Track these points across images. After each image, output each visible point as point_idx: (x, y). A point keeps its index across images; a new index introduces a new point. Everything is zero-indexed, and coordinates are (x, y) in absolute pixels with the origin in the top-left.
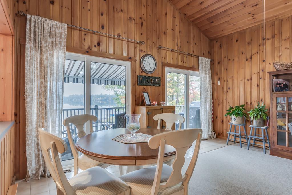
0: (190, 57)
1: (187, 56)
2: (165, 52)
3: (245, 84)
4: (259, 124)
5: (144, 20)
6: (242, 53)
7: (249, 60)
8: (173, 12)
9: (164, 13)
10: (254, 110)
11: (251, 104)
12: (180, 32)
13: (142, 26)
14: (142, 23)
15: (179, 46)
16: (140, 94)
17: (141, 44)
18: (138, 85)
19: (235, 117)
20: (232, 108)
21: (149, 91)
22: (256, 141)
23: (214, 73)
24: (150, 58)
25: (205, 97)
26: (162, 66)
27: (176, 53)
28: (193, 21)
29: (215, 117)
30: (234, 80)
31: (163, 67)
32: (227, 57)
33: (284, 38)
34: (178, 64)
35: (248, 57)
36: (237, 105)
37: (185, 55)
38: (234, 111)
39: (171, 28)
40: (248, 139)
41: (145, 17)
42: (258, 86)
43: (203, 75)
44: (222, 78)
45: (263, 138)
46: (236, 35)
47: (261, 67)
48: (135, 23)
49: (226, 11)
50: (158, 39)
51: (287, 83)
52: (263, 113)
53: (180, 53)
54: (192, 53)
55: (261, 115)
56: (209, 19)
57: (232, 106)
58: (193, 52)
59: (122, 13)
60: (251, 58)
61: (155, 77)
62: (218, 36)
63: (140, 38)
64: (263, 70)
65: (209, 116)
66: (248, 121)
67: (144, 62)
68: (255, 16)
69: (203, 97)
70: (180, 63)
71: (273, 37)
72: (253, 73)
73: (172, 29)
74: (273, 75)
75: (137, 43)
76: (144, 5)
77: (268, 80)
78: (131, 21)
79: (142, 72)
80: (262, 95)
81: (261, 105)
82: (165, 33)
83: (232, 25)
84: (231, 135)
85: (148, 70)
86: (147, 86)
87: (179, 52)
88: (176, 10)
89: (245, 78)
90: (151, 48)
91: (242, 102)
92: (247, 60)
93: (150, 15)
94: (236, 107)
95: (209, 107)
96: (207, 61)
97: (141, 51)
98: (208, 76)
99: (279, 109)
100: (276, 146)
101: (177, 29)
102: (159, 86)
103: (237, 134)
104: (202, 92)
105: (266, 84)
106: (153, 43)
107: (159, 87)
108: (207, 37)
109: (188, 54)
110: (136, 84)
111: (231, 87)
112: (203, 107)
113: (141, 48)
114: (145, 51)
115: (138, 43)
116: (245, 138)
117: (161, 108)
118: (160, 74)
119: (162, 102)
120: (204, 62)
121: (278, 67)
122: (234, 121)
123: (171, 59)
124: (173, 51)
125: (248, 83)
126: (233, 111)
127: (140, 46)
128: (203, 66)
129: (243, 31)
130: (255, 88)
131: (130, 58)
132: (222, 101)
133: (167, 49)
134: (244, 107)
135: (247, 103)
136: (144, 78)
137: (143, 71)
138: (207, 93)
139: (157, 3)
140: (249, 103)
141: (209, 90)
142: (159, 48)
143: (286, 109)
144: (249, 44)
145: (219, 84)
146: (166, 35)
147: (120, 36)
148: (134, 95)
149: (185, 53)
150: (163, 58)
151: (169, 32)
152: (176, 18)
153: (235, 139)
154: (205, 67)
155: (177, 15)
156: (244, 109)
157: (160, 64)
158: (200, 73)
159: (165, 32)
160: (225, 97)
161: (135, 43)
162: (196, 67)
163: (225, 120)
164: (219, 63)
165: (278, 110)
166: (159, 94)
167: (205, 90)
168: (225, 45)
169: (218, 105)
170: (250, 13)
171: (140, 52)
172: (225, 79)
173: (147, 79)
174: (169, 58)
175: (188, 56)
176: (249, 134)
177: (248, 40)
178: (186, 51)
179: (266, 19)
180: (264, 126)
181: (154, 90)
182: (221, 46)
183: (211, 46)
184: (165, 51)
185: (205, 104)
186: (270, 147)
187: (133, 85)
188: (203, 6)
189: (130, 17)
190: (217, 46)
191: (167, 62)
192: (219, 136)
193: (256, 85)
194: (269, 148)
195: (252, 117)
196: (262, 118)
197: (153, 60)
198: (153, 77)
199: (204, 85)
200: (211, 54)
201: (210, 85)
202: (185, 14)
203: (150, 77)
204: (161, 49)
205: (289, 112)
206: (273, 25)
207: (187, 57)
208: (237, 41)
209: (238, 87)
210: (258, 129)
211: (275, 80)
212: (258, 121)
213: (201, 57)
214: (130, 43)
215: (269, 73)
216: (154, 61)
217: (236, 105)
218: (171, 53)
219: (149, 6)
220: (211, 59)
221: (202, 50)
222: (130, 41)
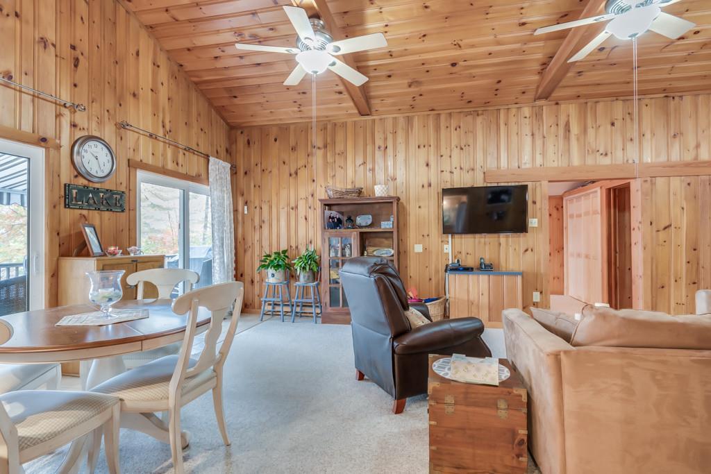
0: (191, 154)
1: (185, 152)
2: (137, 137)
3: (288, 215)
4: (308, 279)
5: (82, 54)
6: (284, 163)
7: (294, 175)
8: (155, 54)
9: (132, 51)
10: (301, 258)
11: (297, 247)
12: (169, 99)
13: (76, 66)
14: (77, 60)
15: (168, 128)
16: (70, 230)
17: (74, 108)
18: (65, 207)
19: (274, 272)
20: (270, 256)
21: (97, 222)
22: (303, 308)
23: (237, 191)
24: (100, 146)
25: (221, 236)
26: (129, 166)
27: (162, 143)
28: (196, 83)
29: (239, 275)
30: (271, 207)
31: (132, 170)
32: (259, 165)
33: (337, 152)
34: (166, 167)
35: (293, 172)
36: (276, 251)
37: (180, 150)
38: (272, 261)
39: (150, 87)
40: (293, 306)
41: (84, 46)
42: (306, 219)
43: (216, 194)
44: (251, 201)
45: (312, 300)
46: (275, 130)
47: (310, 190)
48: (56, 56)
49: (259, 86)
50: (118, 105)
51: (341, 217)
52: (312, 262)
53: (170, 144)
54: (194, 147)
55: (310, 265)
56: (229, 90)
57: (268, 253)
58: (198, 145)
59: (18, 22)
60: (296, 173)
61: (111, 191)
62: (244, 123)
63: (73, 96)
64: (312, 195)
65: (228, 273)
66: (293, 276)
67: (83, 153)
68: (302, 108)
69: (216, 237)
70: (170, 166)
71: (325, 147)
72: (299, 198)
73: (152, 90)
74: (325, 205)
75: (62, 104)
76: (82, 18)
77: (319, 211)
78: (45, 47)
79: (76, 176)
80: (311, 235)
81: (310, 249)
82: (134, 95)
83: (269, 111)
84: (267, 304)
85: (93, 172)
86: (91, 212)
87: (167, 141)
88: (161, 50)
89: (288, 204)
90: (100, 123)
91: (284, 247)
92: (291, 175)
93: (98, 47)
94: (275, 253)
95: (228, 257)
96: (224, 167)
97: (74, 125)
98: (225, 195)
99: (332, 254)
100: (329, 310)
101: (163, 93)
102: (123, 211)
103: (275, 299)
104: (216, 227)
105: (316, 217)
106: (106, 112)
107: (122, 213)
108: (224, 120)
109: (188, 149)
110: (60, 204)
111: (266, 220)
112: (217, 257)
113: (74, 119)
114: (86, 127)
115: (65, 105)
116: (288, 305)
117: (133, 261)
118: (124, 184)
119: (133, 248)
120: (219, 168)
121: (331, 193)
122: (273, 277)
123: (151, 153)
124: (154, 136)
125: (293, 212)
126: (270, 260)
127: (71, 113)
128: (216, 175)
129: (285, 126)
130: (302, 221)
131: (44, 140)
132: (251, 244)
133: (141, 132)
134: (286, 254)
135: (291, 247)
136: (84, 191)
137: (79, 174)
138: (225, 228)
139: (115, 23)
140: (294, 247)
141: (227, 223)
142: (122, 126)
143: (339, 255)
144: (293, 149)
145: (246, 212)
146: (138, 99)
147: (10, 78)
148: (55, 230)
149: (180, 146)
150: (132, 150)
151: (145, 93)
152: (161, 67)
153: (274, 308)
154: (221, 178)
155: (162, 60)
156: (287, 257)
157: (124, 164)
158: (212, 190)
159: (136, 92)
160: (257, 237)
161: (56, 103)
162: (204, 176)
163: (257, 278)
164: (246, 173)
165: (331, 256)
166: (122, 230)
167: (222, 223)
168: (257, 143)
169: (245, 251)
170: (295, 102)
171: (71, 127)
172: (257, 204)
173: (91, 195)
174: (145, 152)
175: (187, 153)
176: (294, 298)
177: (292, 143)
178: (182, 142)
179: (317, 117)
180: (314, 282)
181: (109, 219)
182: (249, 143)
183: (232, 140)
184: (136, 135)
185: (221, 249)
186: (321, 312)
187: (53, 207)
188: (219, 64)
189: (41, 36)
190: (241, 141)
191: (141, 161)
192: (246, 309)
193: (304, 218)
194: (320, 315)
195: (298, 269)
196: (312, 269)
197: (106, 151)
198: (107, 190)
199: (218, 213)
200: (230, 154)
201: (230, 213)
202: (181, 65)
203: (98, 189)
204: (127, 129)
205: (343, 258)
206: (325, 128)
207: (184, 154)
208: (276, 140)
209: (278, 220)
210: (307, 287)
211: (328, 213)
212: (306, 275)
213: (213, 158)
214: (40, 100)
215: (320, 200)
216: (109, 154)
217: (274, 250)
218: (150, 142)
219: (95, 25)
220: (230, 163)
221: (215, 144)
222: (40, 96)
